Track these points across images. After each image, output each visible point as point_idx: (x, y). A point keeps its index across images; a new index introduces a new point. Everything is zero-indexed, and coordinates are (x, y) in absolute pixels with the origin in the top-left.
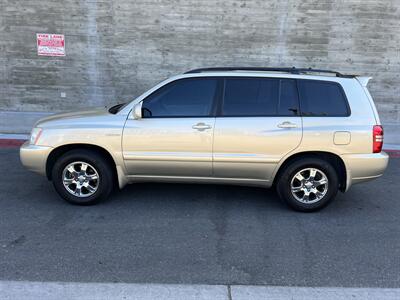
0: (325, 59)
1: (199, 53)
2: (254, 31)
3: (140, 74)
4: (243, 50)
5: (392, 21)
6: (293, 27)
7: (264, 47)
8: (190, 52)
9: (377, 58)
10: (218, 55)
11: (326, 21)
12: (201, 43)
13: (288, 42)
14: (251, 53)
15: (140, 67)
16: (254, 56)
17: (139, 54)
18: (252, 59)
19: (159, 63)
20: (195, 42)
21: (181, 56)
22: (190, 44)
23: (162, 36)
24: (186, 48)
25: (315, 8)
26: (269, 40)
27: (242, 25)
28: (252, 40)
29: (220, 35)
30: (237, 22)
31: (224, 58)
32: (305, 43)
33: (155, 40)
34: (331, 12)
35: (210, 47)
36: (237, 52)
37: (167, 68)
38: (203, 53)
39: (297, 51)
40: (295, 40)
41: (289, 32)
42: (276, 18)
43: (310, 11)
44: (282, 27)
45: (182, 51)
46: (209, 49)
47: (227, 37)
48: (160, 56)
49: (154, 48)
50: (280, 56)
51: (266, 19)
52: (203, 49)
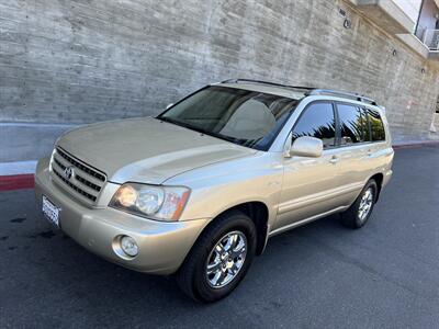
0: (235, 66)
1: (124, 35)
2: (183, 21)
3: (32, 53)
4: (173, 43)
5: (278, 39)
6: (217, 26)
7: (192, 42)
8: (113, 33)
9: (267, 72)
10: (147, 43)
11: (240, 27)
12: (127, 21)
13: (213, 43)
14: (179, 48)
15: (34, 42)
16: (181, 52)
17: (33, 19)
18: (181, 56)
19: (67, 40)
20: (119, 19)
21: (100, 36)
22: (113, 20)
24: (108, 25)
25: (234, 12)
26: (197, 36)
27: (173, 10)
28: (181, 32)
29: (150, 18)
30: (168, 5)
31: (151, 49)
32: (224, 46)
34: (244, 19)
35: (138, 30)
36: (167, 44)
37: (79, 49)
38: (129, 36)
39: (217, 54)
40: (219, 42)
41: (213, 33)
42: (204, 11)
43: (230, 13)
44: (208, 24)
45: (102, 29)
46: (137, 34)
47: (157, 21)
48: (68, 29)
49: (60, 15)
50: (204, 56)
51: (195, 10)
52: (130, 32)
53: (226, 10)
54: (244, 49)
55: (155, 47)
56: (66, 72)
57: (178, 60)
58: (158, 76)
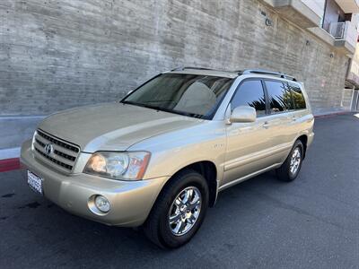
0: (183, 60)
1: (89, 40)
2: (138, 26)
3: (14, 59)
4: (129, 44)
5: (214, 37)
6: (165, 30)
7: (145, 44)
8: (80, 39)
9: (207, 63)
10: (109, 46)
11: (183, 29)
12: (91, 29)
13: (162, 43)
14: (135, 48)
15: (15, 50)
16: (137, 51)
17: (13, 31)
18: (137, 54)
19: (42, 46)
20: (85, 27)
21: (70, 42)
22: (79, 28)
23: (45, 12)
24: (76, 33)
25: (177, 17)
26: (149, 38)
27: (128, 19)
28: (136, 35)
29: (109, 25)
30: (124, 14)
31: (113, 50)
32: (171, 45)
33: (37, 17)
34: (186, 23)
35: (100, 36)
36: (125, 46)
37: (53, 54)
38: (94, 41)
39: (167, 52)
40: (167, 42)
41: (162, 34)
42: (153, 18)
43: (175, 19)
44: (157, 27)
45: (71, 36)
46: (99, 39)
47: (116, 28)
48: (43, 38)
49: (36, 26)
50: (156, 53)
51: (146, 17)
52: (94, 38)
53: (171, 16)
54: (188, 47)
55: (115, 48)
56: (42, 72)
57: (135, 58)
58: (120, 71)
